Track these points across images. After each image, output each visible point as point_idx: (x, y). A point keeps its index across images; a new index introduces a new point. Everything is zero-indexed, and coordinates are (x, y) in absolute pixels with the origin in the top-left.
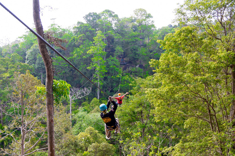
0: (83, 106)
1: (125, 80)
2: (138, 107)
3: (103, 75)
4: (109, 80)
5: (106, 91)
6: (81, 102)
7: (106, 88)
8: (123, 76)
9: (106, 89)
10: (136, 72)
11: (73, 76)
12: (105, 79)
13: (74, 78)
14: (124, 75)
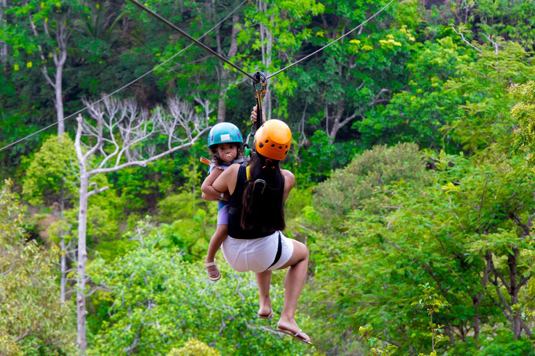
0: (168, 216)
1: (430, 69)
2: (490, 228)
3: (295, 30)
4: (331, 66)
5: (309, 132)
6: (156, 195)
7: (312, 110)
8: (421, 39)
9: (314, 120)
10: (506, 20)
11: (116, 33)
12: (310, 54)
13: (116, 45)
14: (434, 38)
